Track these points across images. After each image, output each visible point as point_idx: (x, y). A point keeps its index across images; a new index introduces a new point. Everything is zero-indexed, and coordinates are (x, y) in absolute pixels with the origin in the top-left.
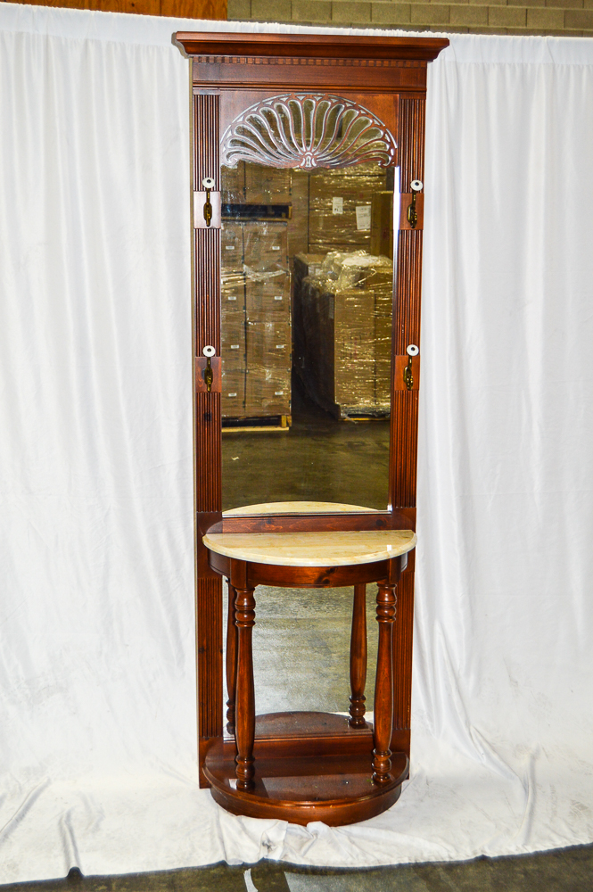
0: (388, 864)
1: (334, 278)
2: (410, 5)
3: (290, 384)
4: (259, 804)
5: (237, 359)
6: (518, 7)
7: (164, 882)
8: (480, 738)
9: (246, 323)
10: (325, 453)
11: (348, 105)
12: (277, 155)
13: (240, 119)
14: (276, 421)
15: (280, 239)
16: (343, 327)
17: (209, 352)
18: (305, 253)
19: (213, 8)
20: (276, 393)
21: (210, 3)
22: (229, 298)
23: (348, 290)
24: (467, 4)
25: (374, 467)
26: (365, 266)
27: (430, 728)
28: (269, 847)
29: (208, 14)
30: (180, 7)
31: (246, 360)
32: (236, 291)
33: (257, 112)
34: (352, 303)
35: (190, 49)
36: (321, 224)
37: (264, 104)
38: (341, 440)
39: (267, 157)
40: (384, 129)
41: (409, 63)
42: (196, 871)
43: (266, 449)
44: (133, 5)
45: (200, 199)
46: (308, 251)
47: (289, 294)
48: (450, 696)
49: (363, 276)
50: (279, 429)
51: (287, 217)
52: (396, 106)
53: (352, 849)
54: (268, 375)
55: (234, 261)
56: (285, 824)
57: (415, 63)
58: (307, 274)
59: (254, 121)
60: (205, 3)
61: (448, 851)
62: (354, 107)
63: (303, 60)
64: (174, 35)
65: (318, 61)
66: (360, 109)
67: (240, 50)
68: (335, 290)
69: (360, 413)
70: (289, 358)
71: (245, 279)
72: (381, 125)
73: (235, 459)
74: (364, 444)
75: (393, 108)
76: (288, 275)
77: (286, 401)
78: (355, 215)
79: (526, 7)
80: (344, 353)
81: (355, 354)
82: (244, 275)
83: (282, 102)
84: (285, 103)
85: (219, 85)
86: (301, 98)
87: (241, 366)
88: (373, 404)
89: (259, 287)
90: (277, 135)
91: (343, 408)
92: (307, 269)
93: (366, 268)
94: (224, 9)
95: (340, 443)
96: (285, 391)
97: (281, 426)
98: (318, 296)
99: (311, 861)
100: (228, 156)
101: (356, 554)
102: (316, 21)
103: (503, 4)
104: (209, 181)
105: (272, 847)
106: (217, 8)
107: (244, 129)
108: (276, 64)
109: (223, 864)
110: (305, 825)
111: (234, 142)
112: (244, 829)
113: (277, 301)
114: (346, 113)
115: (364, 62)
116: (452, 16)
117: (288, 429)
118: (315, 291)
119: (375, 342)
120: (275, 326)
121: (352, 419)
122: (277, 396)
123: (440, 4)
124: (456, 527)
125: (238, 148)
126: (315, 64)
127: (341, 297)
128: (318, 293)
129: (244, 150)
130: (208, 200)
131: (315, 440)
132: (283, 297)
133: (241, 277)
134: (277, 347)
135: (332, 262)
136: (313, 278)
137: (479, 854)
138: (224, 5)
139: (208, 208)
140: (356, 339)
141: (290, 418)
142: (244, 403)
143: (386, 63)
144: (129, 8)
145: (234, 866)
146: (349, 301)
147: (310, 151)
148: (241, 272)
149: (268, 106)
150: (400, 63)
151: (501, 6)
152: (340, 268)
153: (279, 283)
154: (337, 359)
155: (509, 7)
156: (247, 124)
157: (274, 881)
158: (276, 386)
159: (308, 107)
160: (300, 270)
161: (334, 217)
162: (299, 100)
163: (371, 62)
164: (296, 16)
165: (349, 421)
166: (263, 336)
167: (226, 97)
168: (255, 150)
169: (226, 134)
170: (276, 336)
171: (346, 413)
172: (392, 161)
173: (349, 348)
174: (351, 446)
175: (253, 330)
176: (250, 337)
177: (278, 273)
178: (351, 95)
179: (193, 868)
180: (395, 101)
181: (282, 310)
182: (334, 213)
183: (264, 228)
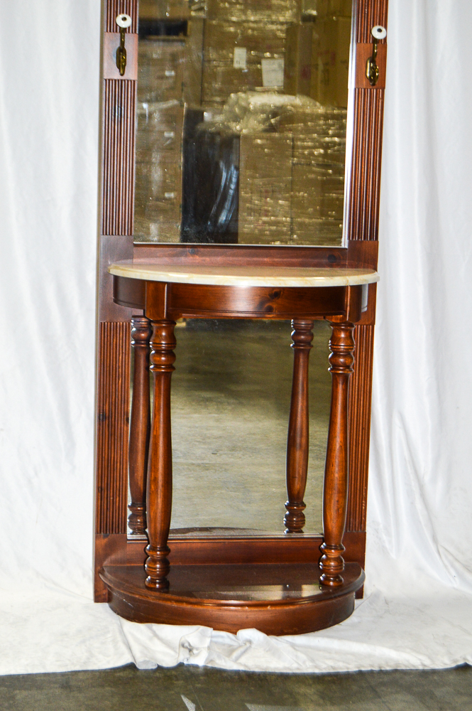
0: (345, 670)
4: (175, 605)
7: (55, 683)
8: (450, 558)
16: (250, 177)
17: (124, 21)
23: (257, 131)
26: (278, 105)
27: (387, 545)
28: (190, 650)
34: (261, 146)
42: (97, 674)
48: (412, 503)
53: (296, 656)
56: (209, 630)
61: (420, 660)
68: (240, 131)
70: (179, 210)
76: (181, 105)
78: (261, 69)
81: (266, 211)
92: (203, 116)
98: (218, 139)
99: (245, 666)
105: (195, 651)
109: (132, 667)
110: (235, 633)
112: (156, 635)
113: (168, 138)
118: (214, 134)
119: (292, 197)
128: (218, 135)
132: (175, 133)
134: (166, 195)
135: (236, 104)
136: (210, 124)
137: (461, 662)
145: (146, 671)
152: (246, 109)
154: (243, 215)
157: (199, 683)
160: (194, 118)
161: (234, 71)
170: (165, 183)
177: (170, 104)
179: (93, 671)
182: (236, 66)
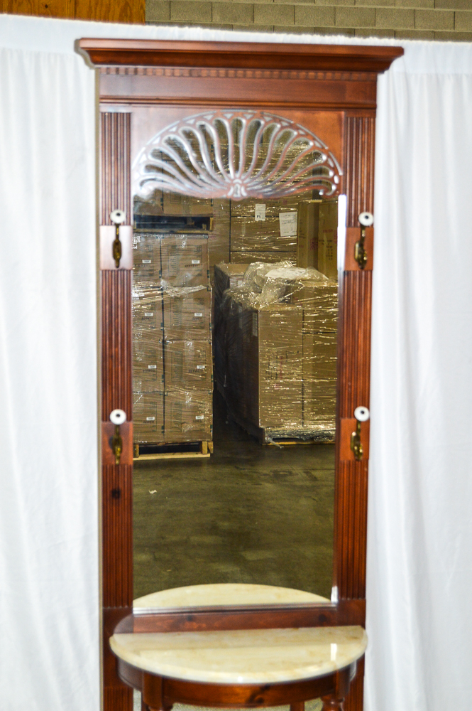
1: (258, 292)
2: (335, 8)
3: (211, 408)
5: (154, 380)
6: (446, 10)
9: (164, 341)
10: (249, 485)
11: (285, 124)
12: (200, 183)
13: (157, 142)
14: (197, 448)
15: (200, 252)
16: (268, 345)
17: (118, 417)
18: (226, 262)
19: (131, 10)
20: (197, 418)
21: (127, 4)
22: (146, 315)
23: (273, 305)
24: (393, 7)
25: (303, 502)
26: (291, 279)
29: (126, 17)
30: (96, 9)
31: (164, 381)
32: (153, 307)
33: (176, 133)
34: (278, 320)
35: (97, 58)
36: (244, 231)
37: (184, 123)
38: (265, 469)
39: (188, 185)
40: (327, 153)
41: (356, 76)
43: (185, 480)
44: (46, 6)
45: (108, 234)
46: (229, 260)
47: (210, 310)
49: (290, 291)
50: (200, 456)
51: (208, 229)
52: (340, 125)
54: (188, 398)
55: (151, 275)
57: (363, 75)
58: (228, 286)
59: (172, 143)
60: (122, 4)
62: (291, 126)
63: (231, 72)
64: (77, 42)
65: (249, 72)
66: (298, 129)
67: (156, 59)
68: (258, 305)
69: (286, 436)
70: (210, 380)
71: (162, 294)
72: (323, 148)
73: (152, 492)
74: (291, 473)
75: (337, 128)
76: (208, 290)
77: (208, 425)
78: (279, 221)
79: (454, 10)
80: (269, 373)
81: (281, 374)
82: (162, 290)
83: (206, 120)
84: (210, 122)
85: (131, 101)
86: (229, 116)
87: (159, 388)
88: (300, 427)
89: (178, 303)
90: (199, 159)
91: (267, 431)
92: (229, 281)
93: (293, 282)
94: (142, 11)
95: (265, 472)
96: (205, 415)
97: (202, 453)
98: (240, 310)
100: (142, 184)
101: (296, 665)
102: (238, 24)
103: (430, 7)
104: (118, 215)
106: (134, 10)
107: (161, 152)
108: (199, 76)
111: (150, 168)
113: (198, 318)
114: (281, 133)
115: (303, 74)
116: (378, 19)
117: (209, 455)
118: (237, 305)
119: (303, 361)
120: (194, 344)
121: (277, 443)
122: (198, 421)
123: (365, 6)
124: (409, 611)
125: (153, 175)
126: (245, 76)
127: (266, 313)
128: (240, 307)
129: (160, 176)
130: (117, 236)
131: (237, 468)
132: (203, 313)
133: (159, 292)
134: (198, 367)
135: (255, 273)
136: (235, 291)
138: (142, 7)
139: (117, 245)
140: (282, 358)
141: (211, 444)
142: (163, 427)
143: (329, 75)
144: (42, 9)
146: (274, 317)
147: (240, 178)
148: (159, 287)
149: (189, 125)
150: (346, 75)
151: (429, 9)
152: (264, 280)
153: (199, 299)
154: (262, 379)
155: (437, 9)
156: (164, 147)
158: (196, 410)
159: (237, 125)
160: (221, 282)
161: (256, 223)
162: (225, 118)
163: (312, 74)
164: (217, 19)
165: (274, 446)
166: (182, 356)
167: (140, 115)
168: (173, 177)
169: (140, 157)
170: (197, 355)
171: (270, 436)
172: (337, 190)
173: (274, 367)
174: (277, 477)
175: (171, 348)
176: (168, 357)
177: (197, 288)
178: (287, 113)
180: (340, 119)
181: (202, 328)
182: (257, 219)
183: (183, 240)
